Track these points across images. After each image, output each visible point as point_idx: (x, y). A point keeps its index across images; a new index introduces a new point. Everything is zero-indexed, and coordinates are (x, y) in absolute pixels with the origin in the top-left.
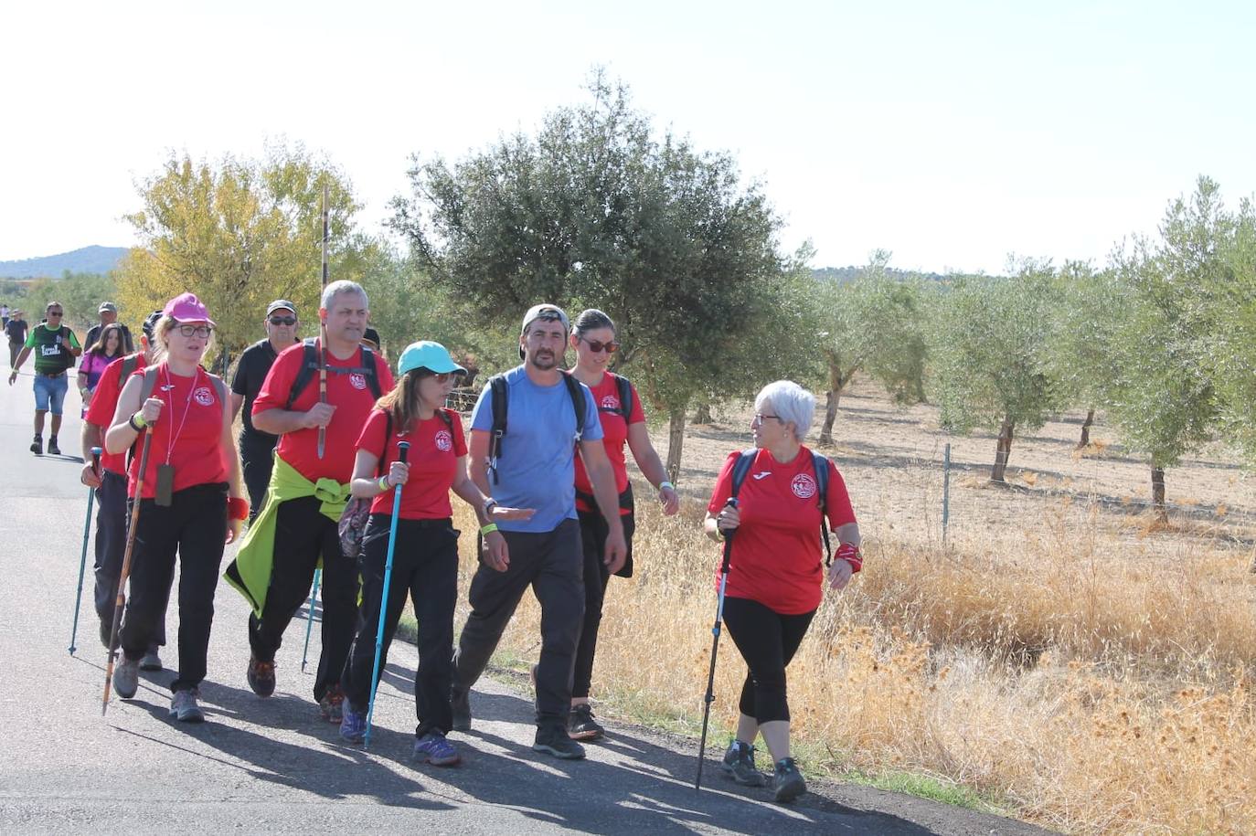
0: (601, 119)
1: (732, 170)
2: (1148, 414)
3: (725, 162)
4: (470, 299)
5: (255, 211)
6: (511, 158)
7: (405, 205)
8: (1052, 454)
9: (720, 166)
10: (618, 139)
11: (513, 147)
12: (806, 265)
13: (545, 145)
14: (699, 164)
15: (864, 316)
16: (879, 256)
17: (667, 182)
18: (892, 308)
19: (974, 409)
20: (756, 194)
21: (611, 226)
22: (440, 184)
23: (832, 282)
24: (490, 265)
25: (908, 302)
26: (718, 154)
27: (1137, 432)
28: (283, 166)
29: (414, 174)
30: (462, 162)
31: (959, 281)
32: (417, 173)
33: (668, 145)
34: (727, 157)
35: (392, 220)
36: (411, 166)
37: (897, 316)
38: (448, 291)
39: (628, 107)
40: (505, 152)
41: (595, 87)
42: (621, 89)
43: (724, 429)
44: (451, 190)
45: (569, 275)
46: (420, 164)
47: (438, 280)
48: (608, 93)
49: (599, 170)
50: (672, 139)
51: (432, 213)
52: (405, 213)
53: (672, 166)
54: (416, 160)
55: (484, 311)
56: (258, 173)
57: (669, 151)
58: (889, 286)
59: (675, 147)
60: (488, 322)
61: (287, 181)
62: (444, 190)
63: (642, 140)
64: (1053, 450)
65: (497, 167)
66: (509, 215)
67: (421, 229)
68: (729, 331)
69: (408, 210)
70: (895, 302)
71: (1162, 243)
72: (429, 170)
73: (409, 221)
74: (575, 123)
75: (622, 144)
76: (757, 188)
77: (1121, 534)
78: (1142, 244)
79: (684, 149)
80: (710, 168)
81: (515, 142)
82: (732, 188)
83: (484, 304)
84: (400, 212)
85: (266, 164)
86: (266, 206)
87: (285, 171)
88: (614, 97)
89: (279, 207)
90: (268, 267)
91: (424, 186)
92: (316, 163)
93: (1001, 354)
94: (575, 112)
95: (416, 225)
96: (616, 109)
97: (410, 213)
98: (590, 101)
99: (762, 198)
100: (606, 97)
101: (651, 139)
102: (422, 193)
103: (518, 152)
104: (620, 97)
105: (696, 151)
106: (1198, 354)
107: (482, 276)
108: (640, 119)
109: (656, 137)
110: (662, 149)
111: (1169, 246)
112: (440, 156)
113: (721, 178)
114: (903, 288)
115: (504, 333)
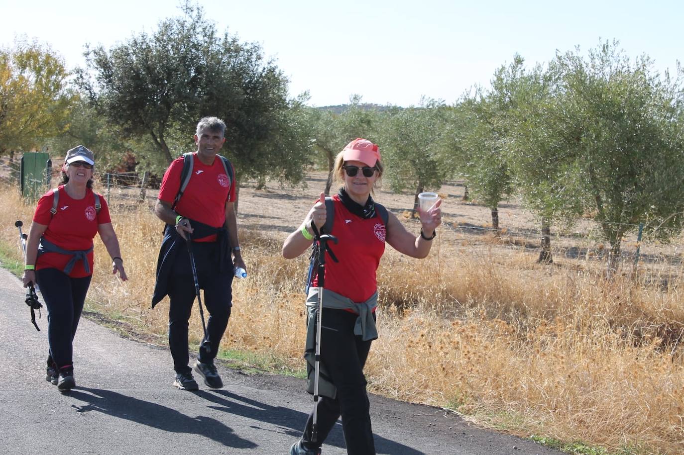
0: (188, 25)
1: (259, 52)
2: (482, 180)
3: (256, 48)
4: (118, 123)
5: (10, 76)
6: (139, 46)
7: (82, 72)
8: (449, 203)
9: (253, 50)
10: (197, 36)
11: (139, 41)
12: (303, 104)
13: (158, 40)
14: (242, 49)
15: (345, 131)
16: (355, 98)
17: (225, 59)
18: (361, 126)
19: (403, 180)
20: (273, 65)
21: (194, 82)
22: (101, 61)
23: (330, 112)
24: (128, 105)
25: (369, 122)
26: (252, 44)
27: (477, 190)
28: (25, 52)
29: (87, 54)
30: (113, 49)
31: (395, 110)
32: (88, 54)
33: (226, 38)
34: (257, 45)
35: (75, 80)
36: (85, 50)
37: (363, 130)
38: (106, 119)
39: (204, 18)
40: (136, 43)
41: (185, 8)
42: (198, 9)
43: (273, 192)
44: (107, 63)
45: (171, 110)
46: (90, 49)
47: (100, 113)
48: (192, 11)
49: (186, 53)
50: (228, 35)
51: (97, 76)
52: (81, 77)
53: (228, 50)
54: (88, 47)
55: (126, 130)
56: (11, 56)
57: (226, 42)
58: (359, 114)
59: (230, 40)
60: (128, 136)
61: (27, 59)
62: (103, 64)
63: (211, 37)
64: (450, 201)
65: (131, 51)
66: (137, 77)
67: (91, 85)
68: (259, 139)
69: (83, 75)
70: (362, 122)
71: (491, 89)
72: (95, 53)
73: (84, 81)
74: (175, 27)
75: (200, 38)
76: (273, 62)
77: (475, 244)
78: (479, 90)
79: (234, 42)
80: (248, 51)
81: (141, 38)
82: (259, 62)
83: (126, 126)
84: (79, 76)
85: (15, 51)
86: (16, 74)
87: (26, 54)
88: (195, 13)
89: (23, 74)
90: (16, 107)
91: (92, 62)
92: (44, 50)
93: (416, 150)
94: (175, 21)
95: (88, 83)
96: (196, 19)
97: (84, 77)
98: (182, 15)
99: (276, 67)
100: (191, 13)
101: (216, 35)
102: (92, 65)
103: (142, 43)
104: (199, 13)
105: (240, 43)
106: (500, 148)
107: (124, 110)
108: (210, 24)
109: (219, 35)
110: (222, 41)
111: (494, 90)
112: (101, 45)
113: (254, 56)
114: (367, 115)
115: (139, 141)
